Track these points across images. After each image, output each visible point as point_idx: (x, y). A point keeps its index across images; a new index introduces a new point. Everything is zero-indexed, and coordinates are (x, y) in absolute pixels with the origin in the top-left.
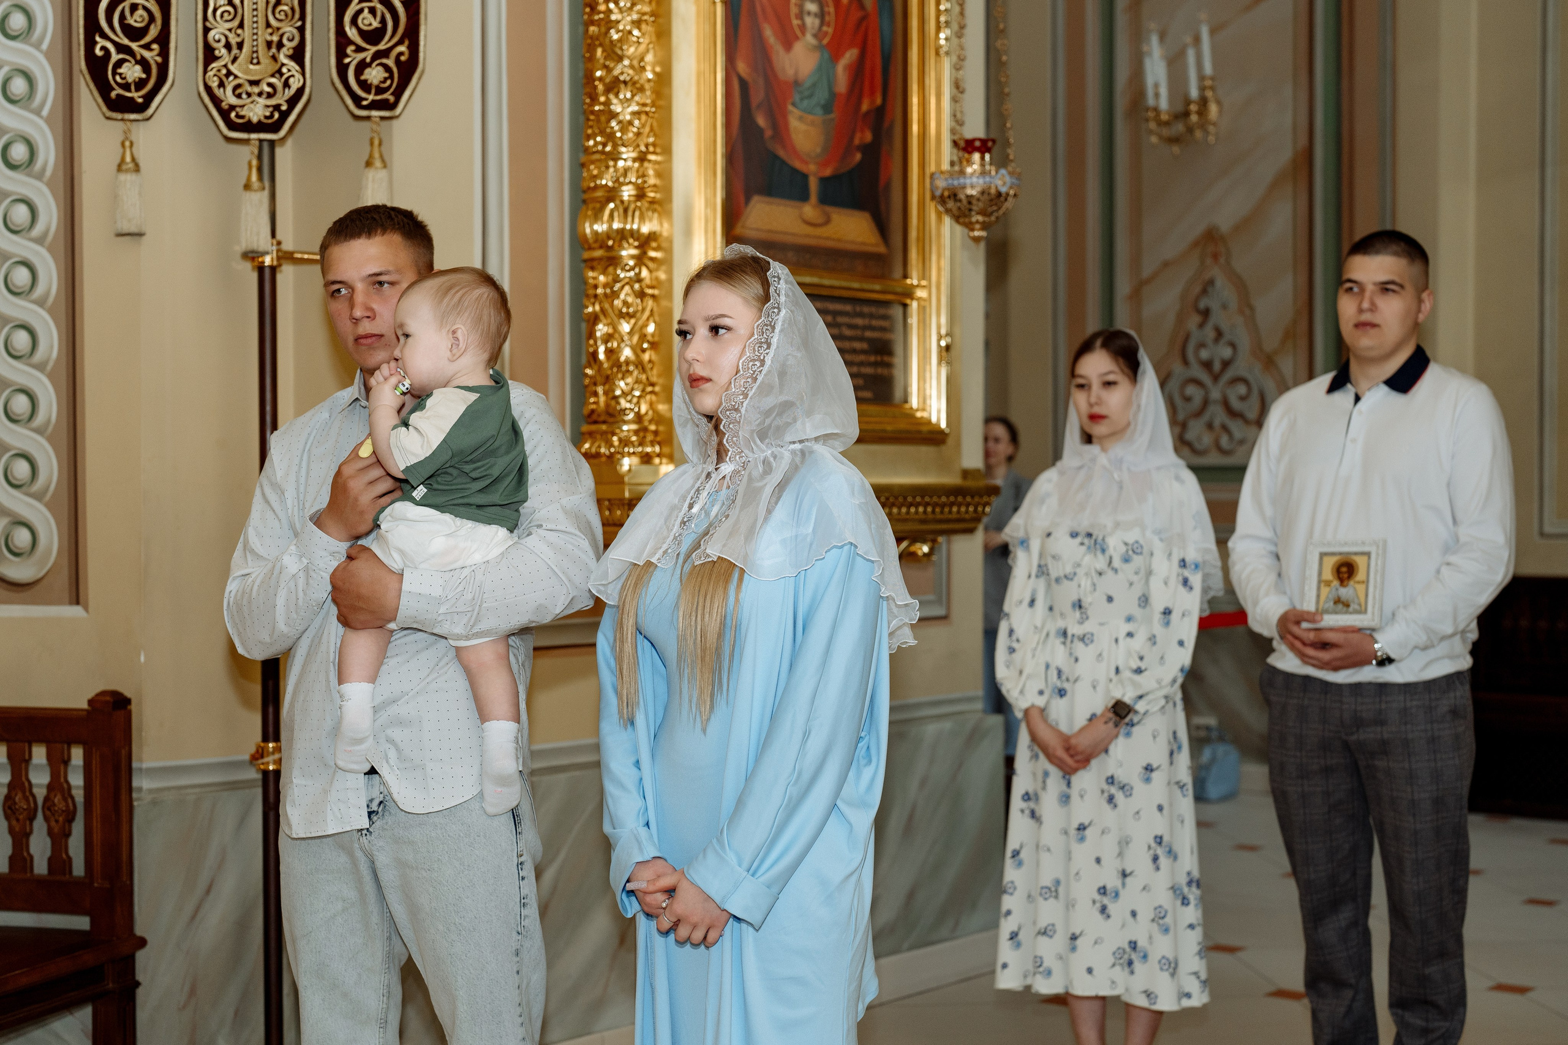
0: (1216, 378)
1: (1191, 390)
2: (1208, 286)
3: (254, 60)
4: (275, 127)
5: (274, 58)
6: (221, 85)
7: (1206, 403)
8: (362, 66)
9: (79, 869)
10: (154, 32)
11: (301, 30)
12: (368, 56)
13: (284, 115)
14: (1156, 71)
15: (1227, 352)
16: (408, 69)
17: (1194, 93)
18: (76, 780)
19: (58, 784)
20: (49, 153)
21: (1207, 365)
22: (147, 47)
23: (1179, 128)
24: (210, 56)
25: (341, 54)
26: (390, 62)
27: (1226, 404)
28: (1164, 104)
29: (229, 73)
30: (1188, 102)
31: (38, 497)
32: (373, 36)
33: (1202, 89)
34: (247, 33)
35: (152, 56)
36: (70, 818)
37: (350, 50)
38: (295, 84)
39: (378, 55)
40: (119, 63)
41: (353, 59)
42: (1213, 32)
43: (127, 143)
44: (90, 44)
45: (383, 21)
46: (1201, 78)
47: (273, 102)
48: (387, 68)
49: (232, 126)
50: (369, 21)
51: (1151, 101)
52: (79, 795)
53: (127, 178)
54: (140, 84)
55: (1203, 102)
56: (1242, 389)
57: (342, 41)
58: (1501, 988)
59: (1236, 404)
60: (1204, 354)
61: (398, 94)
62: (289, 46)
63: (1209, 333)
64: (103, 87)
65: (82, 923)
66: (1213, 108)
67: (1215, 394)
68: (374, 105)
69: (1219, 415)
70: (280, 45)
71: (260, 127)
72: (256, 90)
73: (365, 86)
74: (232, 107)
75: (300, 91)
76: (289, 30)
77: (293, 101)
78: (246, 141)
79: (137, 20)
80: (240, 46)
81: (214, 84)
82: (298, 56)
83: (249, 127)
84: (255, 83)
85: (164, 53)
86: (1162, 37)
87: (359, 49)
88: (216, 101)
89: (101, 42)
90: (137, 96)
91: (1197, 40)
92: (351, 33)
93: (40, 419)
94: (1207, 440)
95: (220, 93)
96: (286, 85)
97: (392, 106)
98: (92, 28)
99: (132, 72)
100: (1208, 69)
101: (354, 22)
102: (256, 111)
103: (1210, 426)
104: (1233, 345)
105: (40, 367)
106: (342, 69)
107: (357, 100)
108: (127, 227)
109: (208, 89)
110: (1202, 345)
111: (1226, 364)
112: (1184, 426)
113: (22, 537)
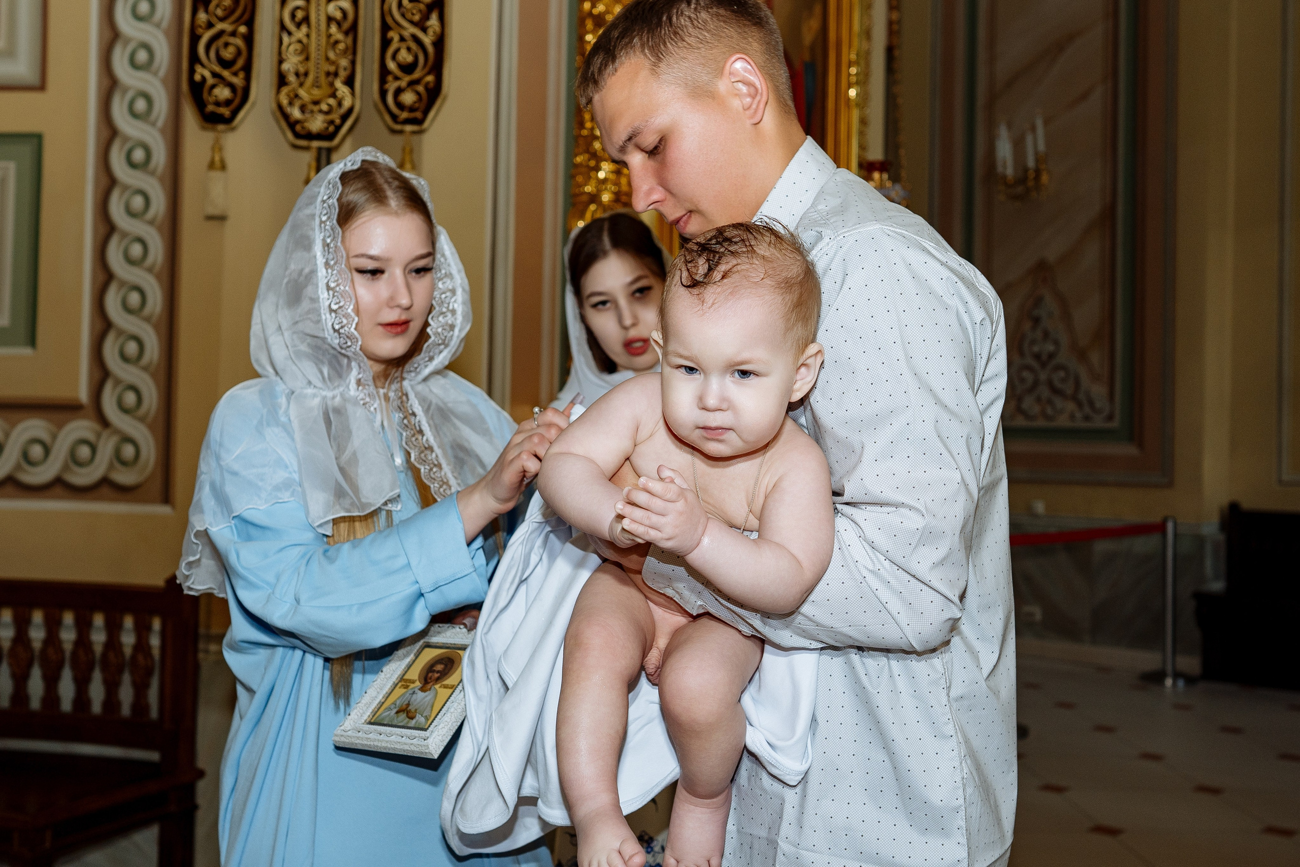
0: (1043, 365)
1: (1026, 374)
2: (1038, 301)
3: (316, 85)
4: (330, 137)
5: (332, 85)
6: (291, 104)
7: (1036, 383)
8: (398, 91)
9: (154, 713)
10: (240, 63)
11: (353, 63)
12: (403, 84)
13: (338, 128)
14: (1004, 150)
15: (1051, 348)
16: (434, 94)
17: (1031, 163)
18: (155, 641)
19: (141, 646)
20: (160, 157)
21: (1037, 357)
22: (235, 74)
23: (1020, 189)
24: (282, 80)
25: (383, 81)
26: (420, 88)
27: (1050, 384)
28: (1010, 171)
29: (297, 96)
30: (1026, 170)
31: (142, 420)
32: (408, 69)
33: (1037, 160)
34: (311, 65)
35: (238, 81)
36: (149, 673)
37: (390, 78)
38: (347, 103)
39: (412, 84)
40: (213, 87)
41: (392, 86)
42: (1046, 123)
43: (217, 147)
44: (192, 71)
45: (416, 58)
46: (1036, 153)
47: (330, 117)
48: (418, 93)
49: (297, 135)
50: (405, 57)
51: (1000, 169)
52: (156, 652)
53: (216, 175)
54: (228, 103)
55: (1038, 172)
56: (1062, 374)
57: (384, 72)
58: (1271, 830)
59: (1057, 383)
60: (1036, 349)
61: (426, 112)
62: (343, 74)
63: (1039, 334)
64: (200, 104)
65: (154, 756)
66: (1045, 178)
67: (1043, 376)
68: (407, 121)
69: (1045, 392)
70: (336, 74)
71: (319, 136)
72: (316, 108)
73: (400, 106)
74: (298, 122)
75: (350, 110)
76: (344, 62)
77: (345, 117)
78: (307, 148)
79: (228, 54)
80: (306, 74)
81: (285, 101)
82: (350, 82)
83: (310, 136)
84: (316, 103)
85: (248, 79)
86: (1010, 126)
87: (397, 78)
88: (286, 116)
89: (199, 69)
90: (225, 112)
91: (1033, 129)
92: (392, 65)
93: (146, 360)
94: (1036, 409)
95: (288, 110)
96: (340, 104)
97: (419, 122)
98: (194, 59)
99: (223, 93)
100: (1042, 147)
101: (394, 57)
102: (317, 124)
103: (1039, 400)
104: (1056, 343)
105: (147, 319)
106: (383, 93)
107: (394, 117)
108: (212, 211)
109: (280, 107)
110: (1033, 342)
111: (1051, 356)
112: (1020, 400)
113: (128, 451)
